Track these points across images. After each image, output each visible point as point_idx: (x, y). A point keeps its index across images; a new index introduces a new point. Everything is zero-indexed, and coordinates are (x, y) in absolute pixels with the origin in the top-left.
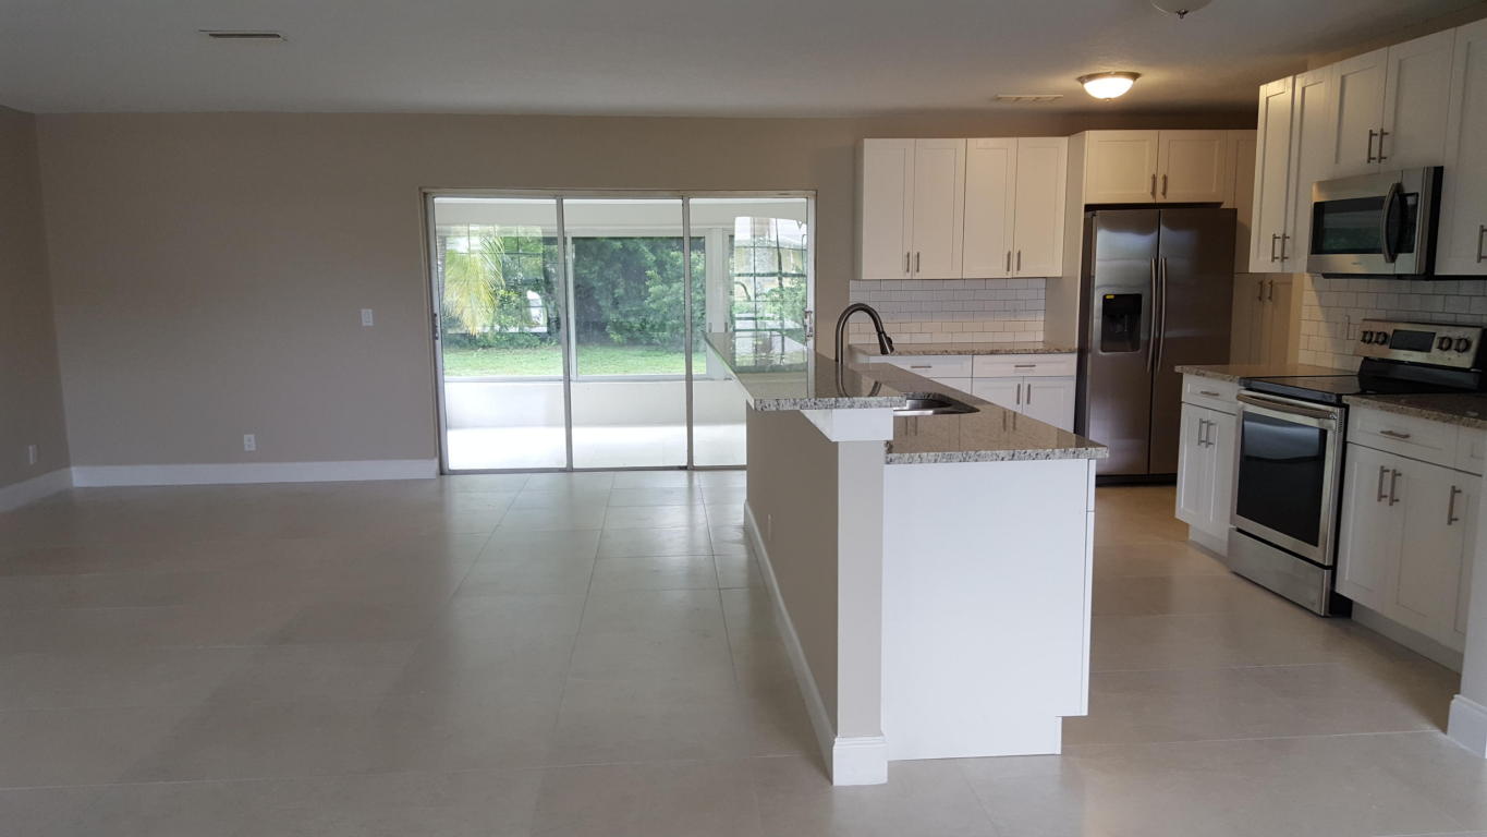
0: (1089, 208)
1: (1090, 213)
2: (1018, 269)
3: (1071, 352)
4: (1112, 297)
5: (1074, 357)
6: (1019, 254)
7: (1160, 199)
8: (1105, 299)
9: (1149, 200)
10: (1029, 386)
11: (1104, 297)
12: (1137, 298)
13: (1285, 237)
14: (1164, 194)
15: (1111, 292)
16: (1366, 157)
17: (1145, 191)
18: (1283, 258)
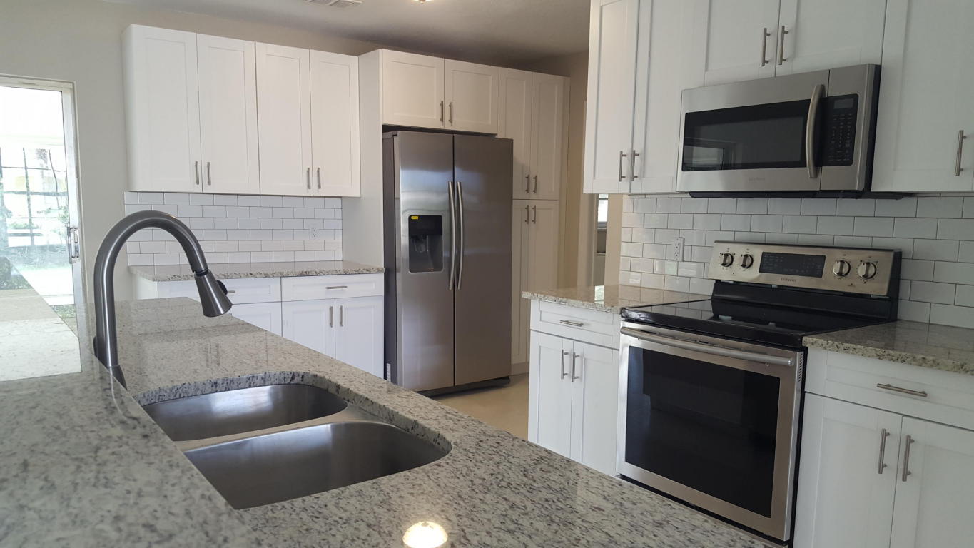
0: (386, 128)
1: (389, 134)
2: (319, 186)
3: (379, 272)
4: (417, 218)
5: (381, 277)
6: (318, 171)
7: (447, 127)
8: (411, 222)
9: (439, 126)
10: (341, 308)
11: (410, 217)
12: (438, 219)
13: (634, 154)
14: (451, 121)
15: (416, 213)
16: (760, 60)
17: (435, 117)
18: (633, 177)
